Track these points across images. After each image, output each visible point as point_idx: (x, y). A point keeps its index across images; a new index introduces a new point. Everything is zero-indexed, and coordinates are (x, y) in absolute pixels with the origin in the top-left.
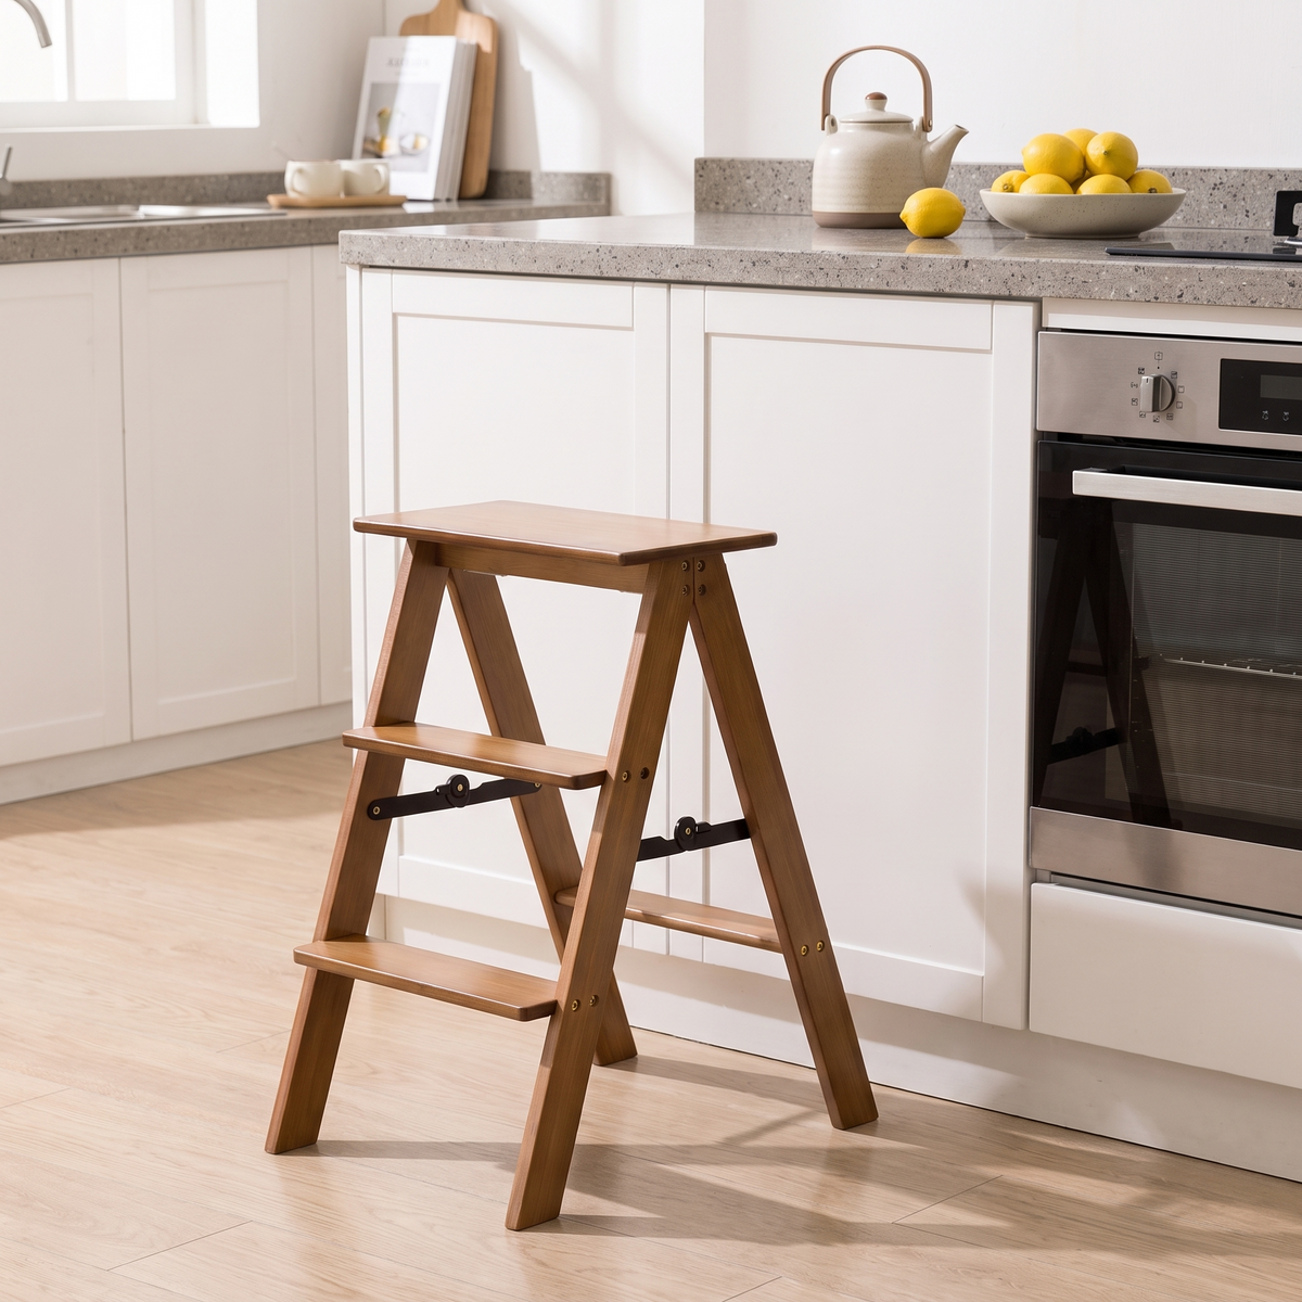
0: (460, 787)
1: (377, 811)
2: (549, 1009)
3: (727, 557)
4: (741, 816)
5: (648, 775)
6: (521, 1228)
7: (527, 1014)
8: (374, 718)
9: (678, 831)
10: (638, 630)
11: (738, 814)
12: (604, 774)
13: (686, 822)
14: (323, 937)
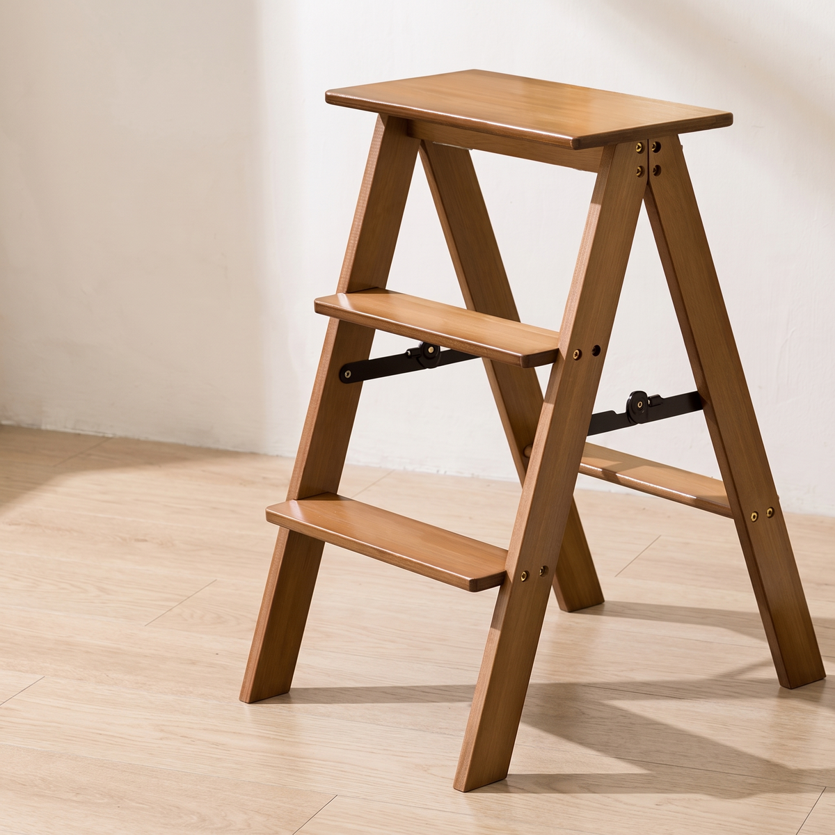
0: (431, 350)
1: (348, 374)
2: (500, 579)
3: (683, 137)
4: (695, 389)
5: (599, 351)
6: (469, 789)
7: (477, 585)
8: (346, 286)
9: (631, 405)
10: (594, 201)
11: (692, 387)
12: (557, 352)
13: (638, 396)
14: (296, 495)
